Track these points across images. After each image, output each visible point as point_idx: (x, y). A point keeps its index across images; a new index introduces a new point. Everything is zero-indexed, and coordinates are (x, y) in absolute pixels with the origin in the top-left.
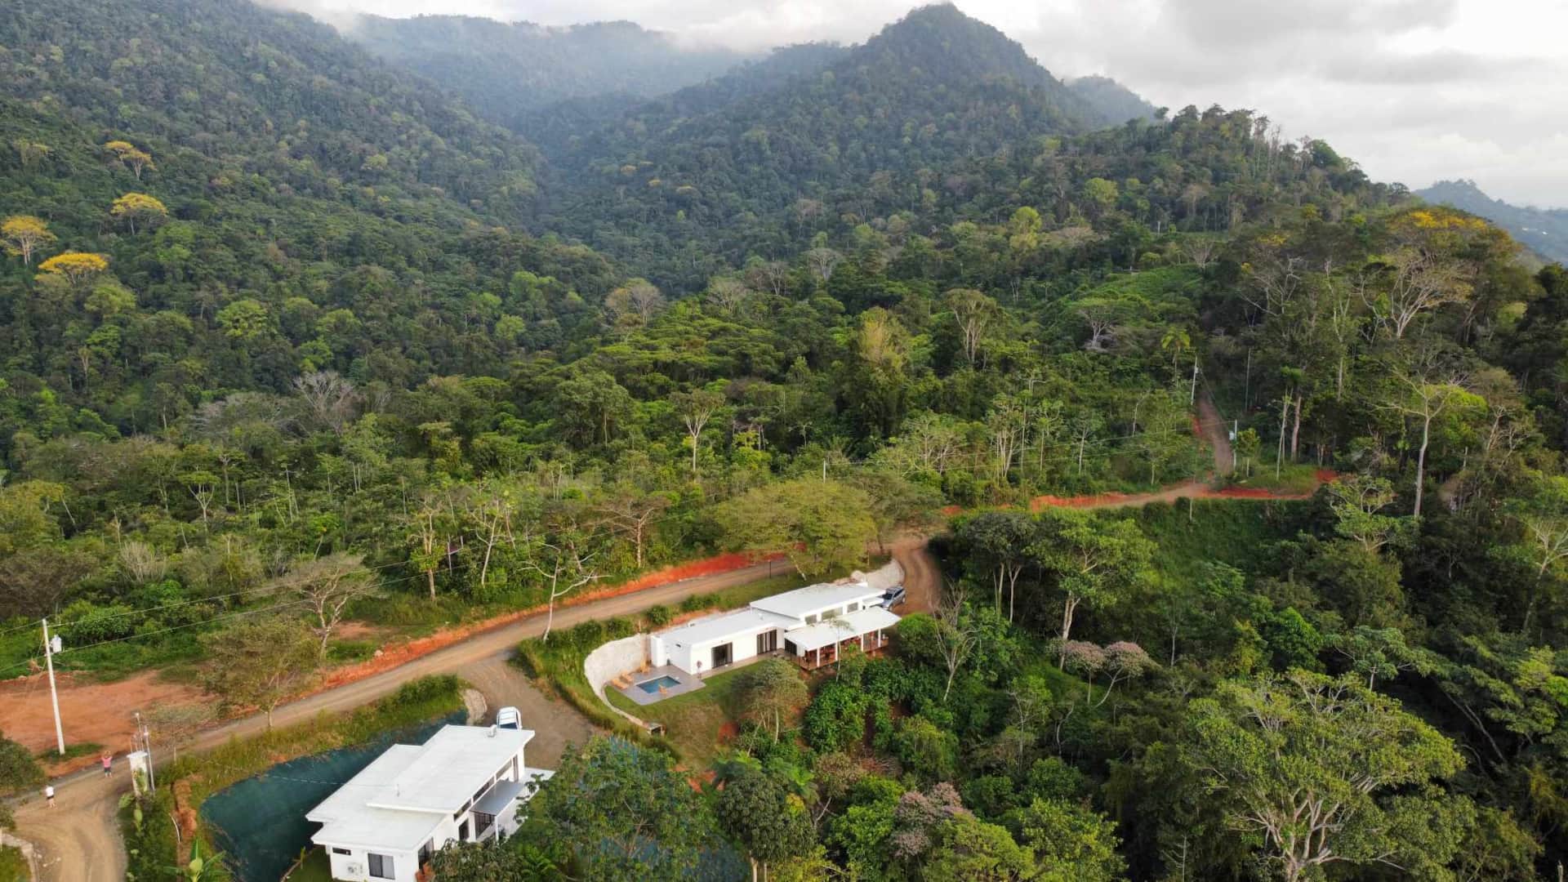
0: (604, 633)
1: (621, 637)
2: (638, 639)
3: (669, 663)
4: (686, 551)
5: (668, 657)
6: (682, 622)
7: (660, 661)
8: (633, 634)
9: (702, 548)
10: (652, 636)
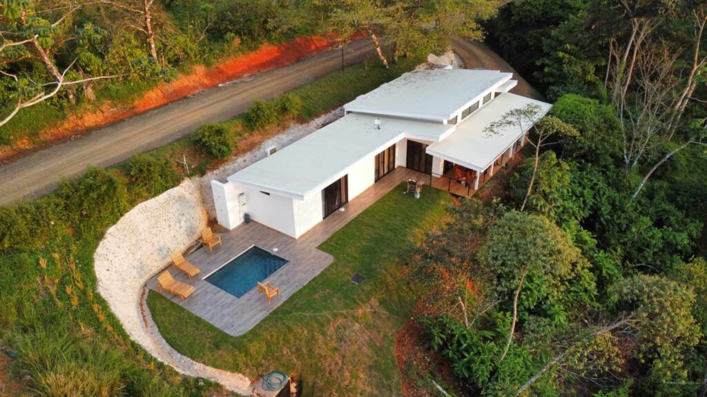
0: (122, 191)
1: (157, 193)
2: (187, 188)
3: (247, 219)
4: (216, 48)
5: (246, 210)
6: (252, 147)
7: (232, 219)
8: (176, 182)
9: (237, 41)
10: (212, 179)
